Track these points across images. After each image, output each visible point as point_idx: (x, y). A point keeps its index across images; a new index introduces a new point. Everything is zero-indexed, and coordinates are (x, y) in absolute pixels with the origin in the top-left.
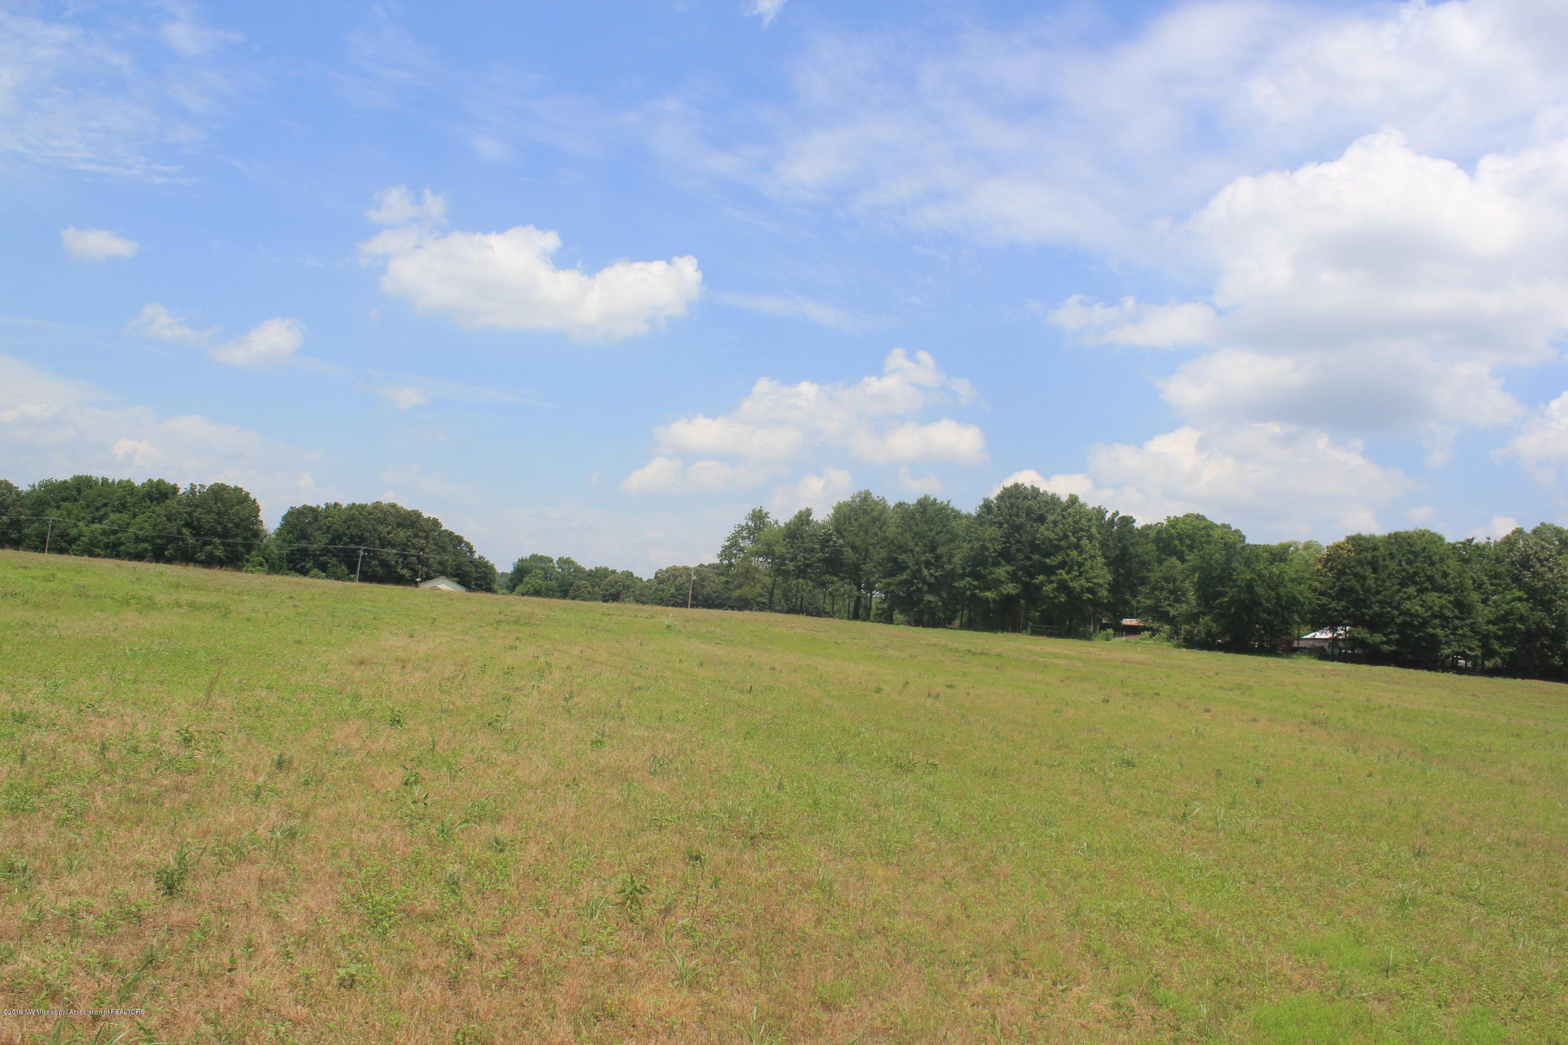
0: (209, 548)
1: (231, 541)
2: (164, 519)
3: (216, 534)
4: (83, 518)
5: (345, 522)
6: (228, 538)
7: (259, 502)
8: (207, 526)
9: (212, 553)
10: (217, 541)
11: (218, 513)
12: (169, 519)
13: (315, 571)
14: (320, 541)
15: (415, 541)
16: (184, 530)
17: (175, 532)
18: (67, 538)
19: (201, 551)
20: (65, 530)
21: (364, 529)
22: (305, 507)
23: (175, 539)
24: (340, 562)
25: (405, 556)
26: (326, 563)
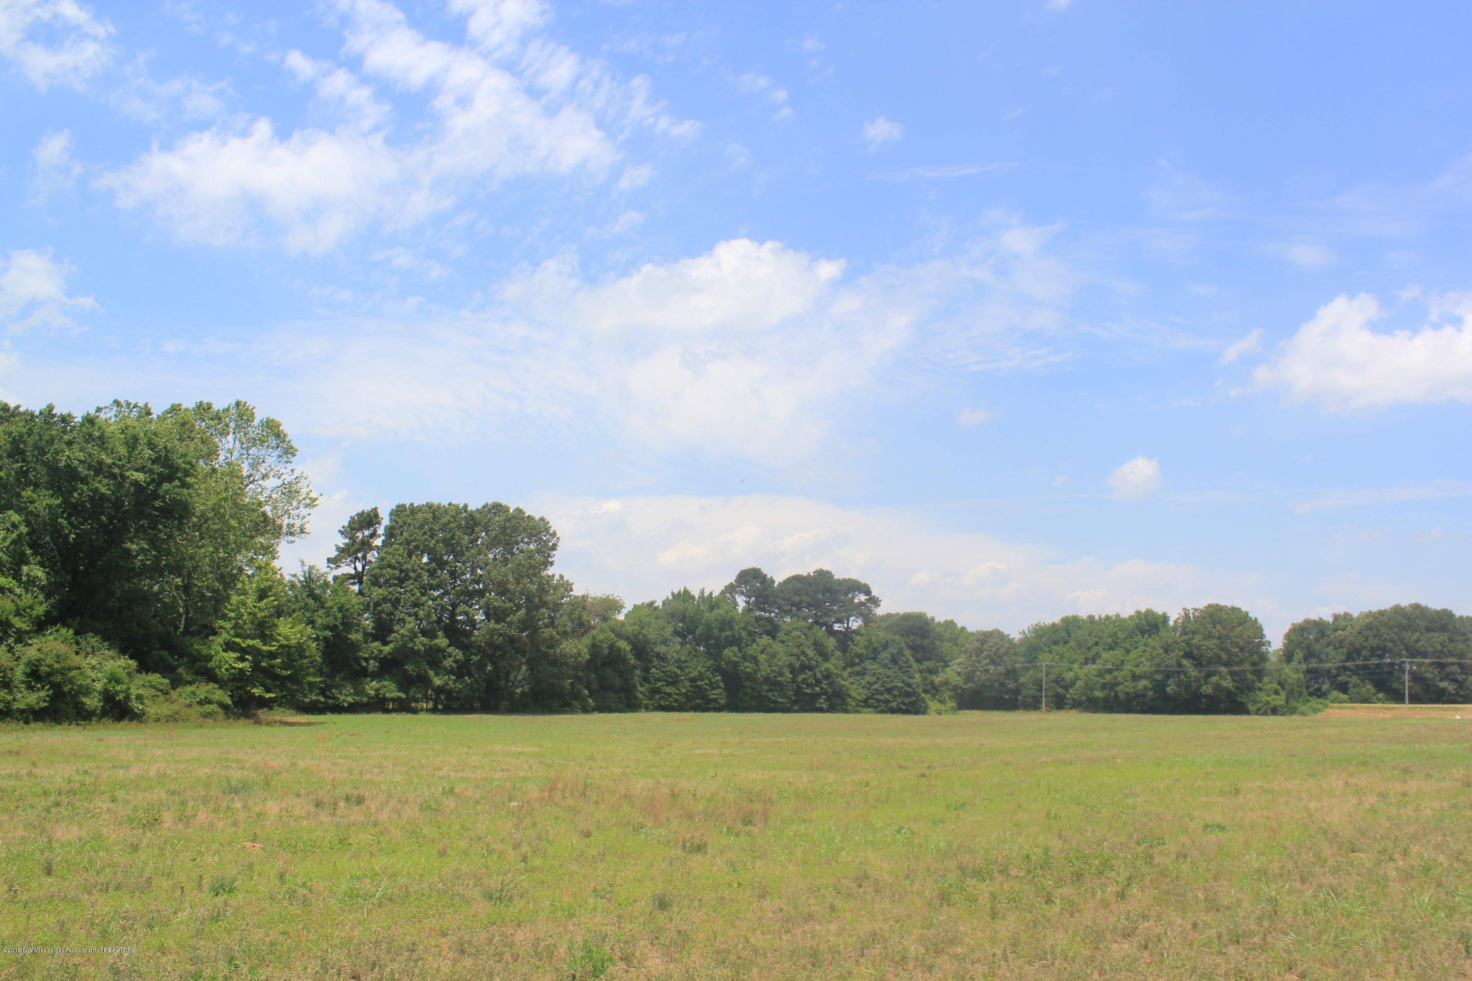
0: (1214, 679)
1: (1236, 668)
2: (1161, 651)
3: (1219, 661)
4: (1076, 661)
5: (1360, 633)
6: (1232, 665)
7: (1261, 621)
8: (1210, 654)
9: (1218, 685)
10: (1223, 669)
11: (1219, 638)
12: (1166, 652)
13: (1335, 694)
14: (1333, 660)
15: (1452, 647)
16: (1185, 662)
17: (1174, 663)
18: (1062, 683)
19: (1206, 683)
20: (1060, 674)
21: (1385, 639)
22: (1308, 621)
23: (1174, 672)
24: (1363, 681)
25: (1442, 666)
26: (1346, 683)
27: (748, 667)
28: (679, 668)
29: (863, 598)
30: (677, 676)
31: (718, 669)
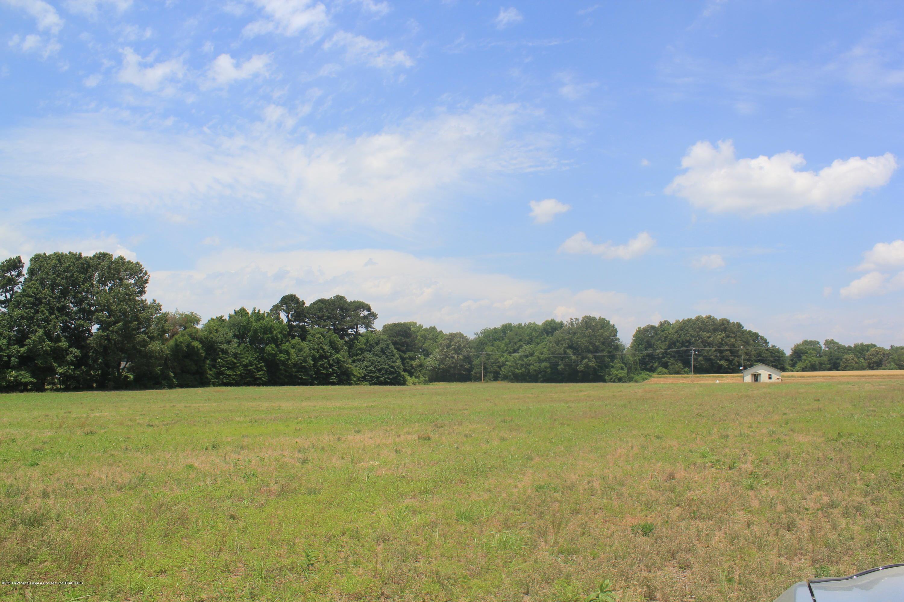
0: (585, 361)
2: (554, 345)
3: (589, 351)
4: (506, 351)
5: (676, 332)
6: (597, 353)
7: (616, 326)
8: (583, 346)
9: (588, 364)
10: (590, 355)
11: (589, 337)
12: (557, 345)
13: (660, 369)
14: (660, 348)
15: (727, 340)
16: (568, 351)
17: (562, 351)
18: (497, 366)
19: (581, 364)
20: (496, 359)
21: (691, 336)
22: (648, 327)
23: (562, 357)
24: (676, 361)
25: (721, 352)
26: (668, 362)
27: (283, 357)
28: (235, 358)
29: (366, 313)
30: (235, 364)
31: (263, 359)
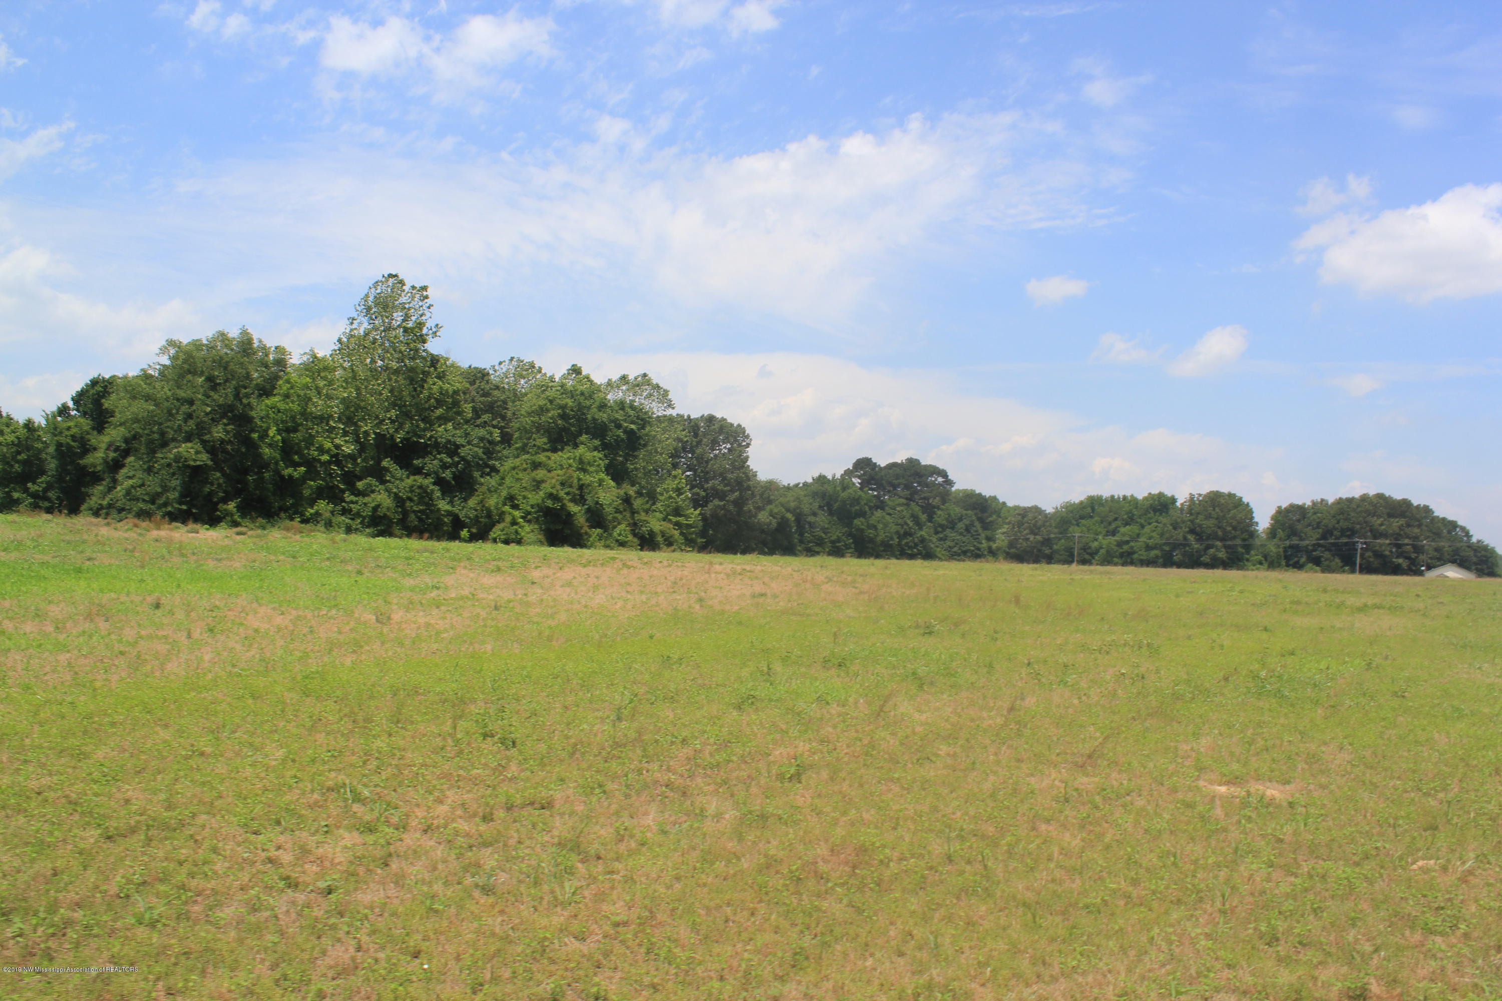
0: (1212, 551)
1: (1229, 543)
2: (1171, 528)
3: (1217, 538)
4: (1100, 533)
5: (1333, 516)
6: (1226, 540)
7: (1252, 505)
8: (1210, 531)
9: (1216, 555)
10: (1219, 543)
11: (1217, 519)
12: (1175, 528)
13: (1310, 565)
14: (1311, 538)
15: (1408, 530)
16: (1189, 537)
17: (1180, 537)
18: (1089, 551)
19: (1206, 554)
20: (1088, 544)
21: (1354, 522)
22: (1292, 506)
23: (1181, 544)
24: (1333, 555)
25: (1399, 546)
26: (1320, 557)
27: (871, 533)
28: (824, 533)
29: (940, 479)
30: (823, 539)
31: (850, 535)
